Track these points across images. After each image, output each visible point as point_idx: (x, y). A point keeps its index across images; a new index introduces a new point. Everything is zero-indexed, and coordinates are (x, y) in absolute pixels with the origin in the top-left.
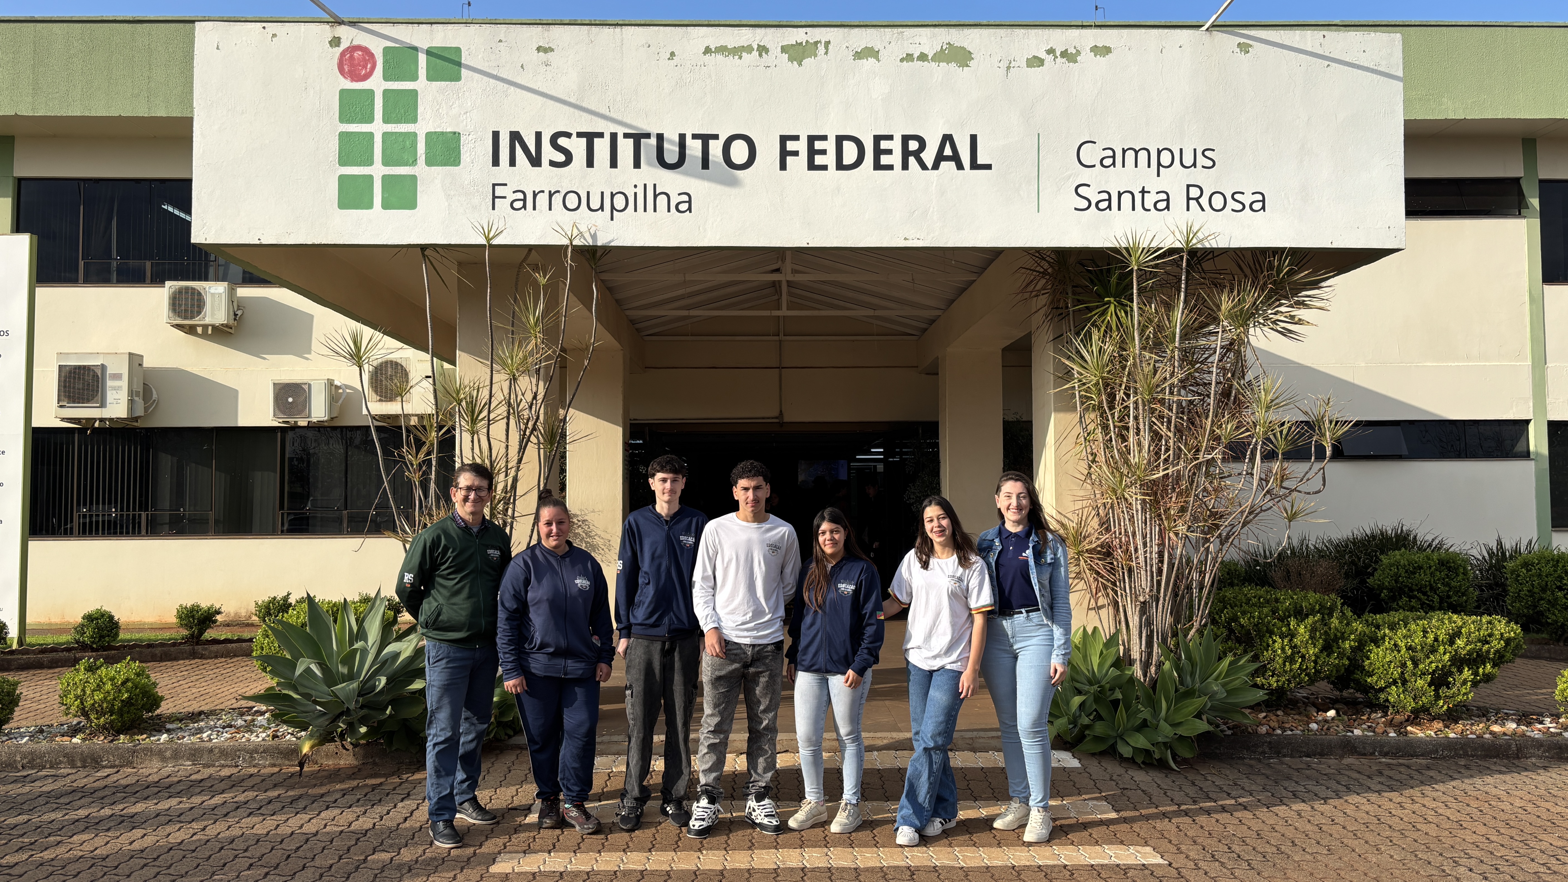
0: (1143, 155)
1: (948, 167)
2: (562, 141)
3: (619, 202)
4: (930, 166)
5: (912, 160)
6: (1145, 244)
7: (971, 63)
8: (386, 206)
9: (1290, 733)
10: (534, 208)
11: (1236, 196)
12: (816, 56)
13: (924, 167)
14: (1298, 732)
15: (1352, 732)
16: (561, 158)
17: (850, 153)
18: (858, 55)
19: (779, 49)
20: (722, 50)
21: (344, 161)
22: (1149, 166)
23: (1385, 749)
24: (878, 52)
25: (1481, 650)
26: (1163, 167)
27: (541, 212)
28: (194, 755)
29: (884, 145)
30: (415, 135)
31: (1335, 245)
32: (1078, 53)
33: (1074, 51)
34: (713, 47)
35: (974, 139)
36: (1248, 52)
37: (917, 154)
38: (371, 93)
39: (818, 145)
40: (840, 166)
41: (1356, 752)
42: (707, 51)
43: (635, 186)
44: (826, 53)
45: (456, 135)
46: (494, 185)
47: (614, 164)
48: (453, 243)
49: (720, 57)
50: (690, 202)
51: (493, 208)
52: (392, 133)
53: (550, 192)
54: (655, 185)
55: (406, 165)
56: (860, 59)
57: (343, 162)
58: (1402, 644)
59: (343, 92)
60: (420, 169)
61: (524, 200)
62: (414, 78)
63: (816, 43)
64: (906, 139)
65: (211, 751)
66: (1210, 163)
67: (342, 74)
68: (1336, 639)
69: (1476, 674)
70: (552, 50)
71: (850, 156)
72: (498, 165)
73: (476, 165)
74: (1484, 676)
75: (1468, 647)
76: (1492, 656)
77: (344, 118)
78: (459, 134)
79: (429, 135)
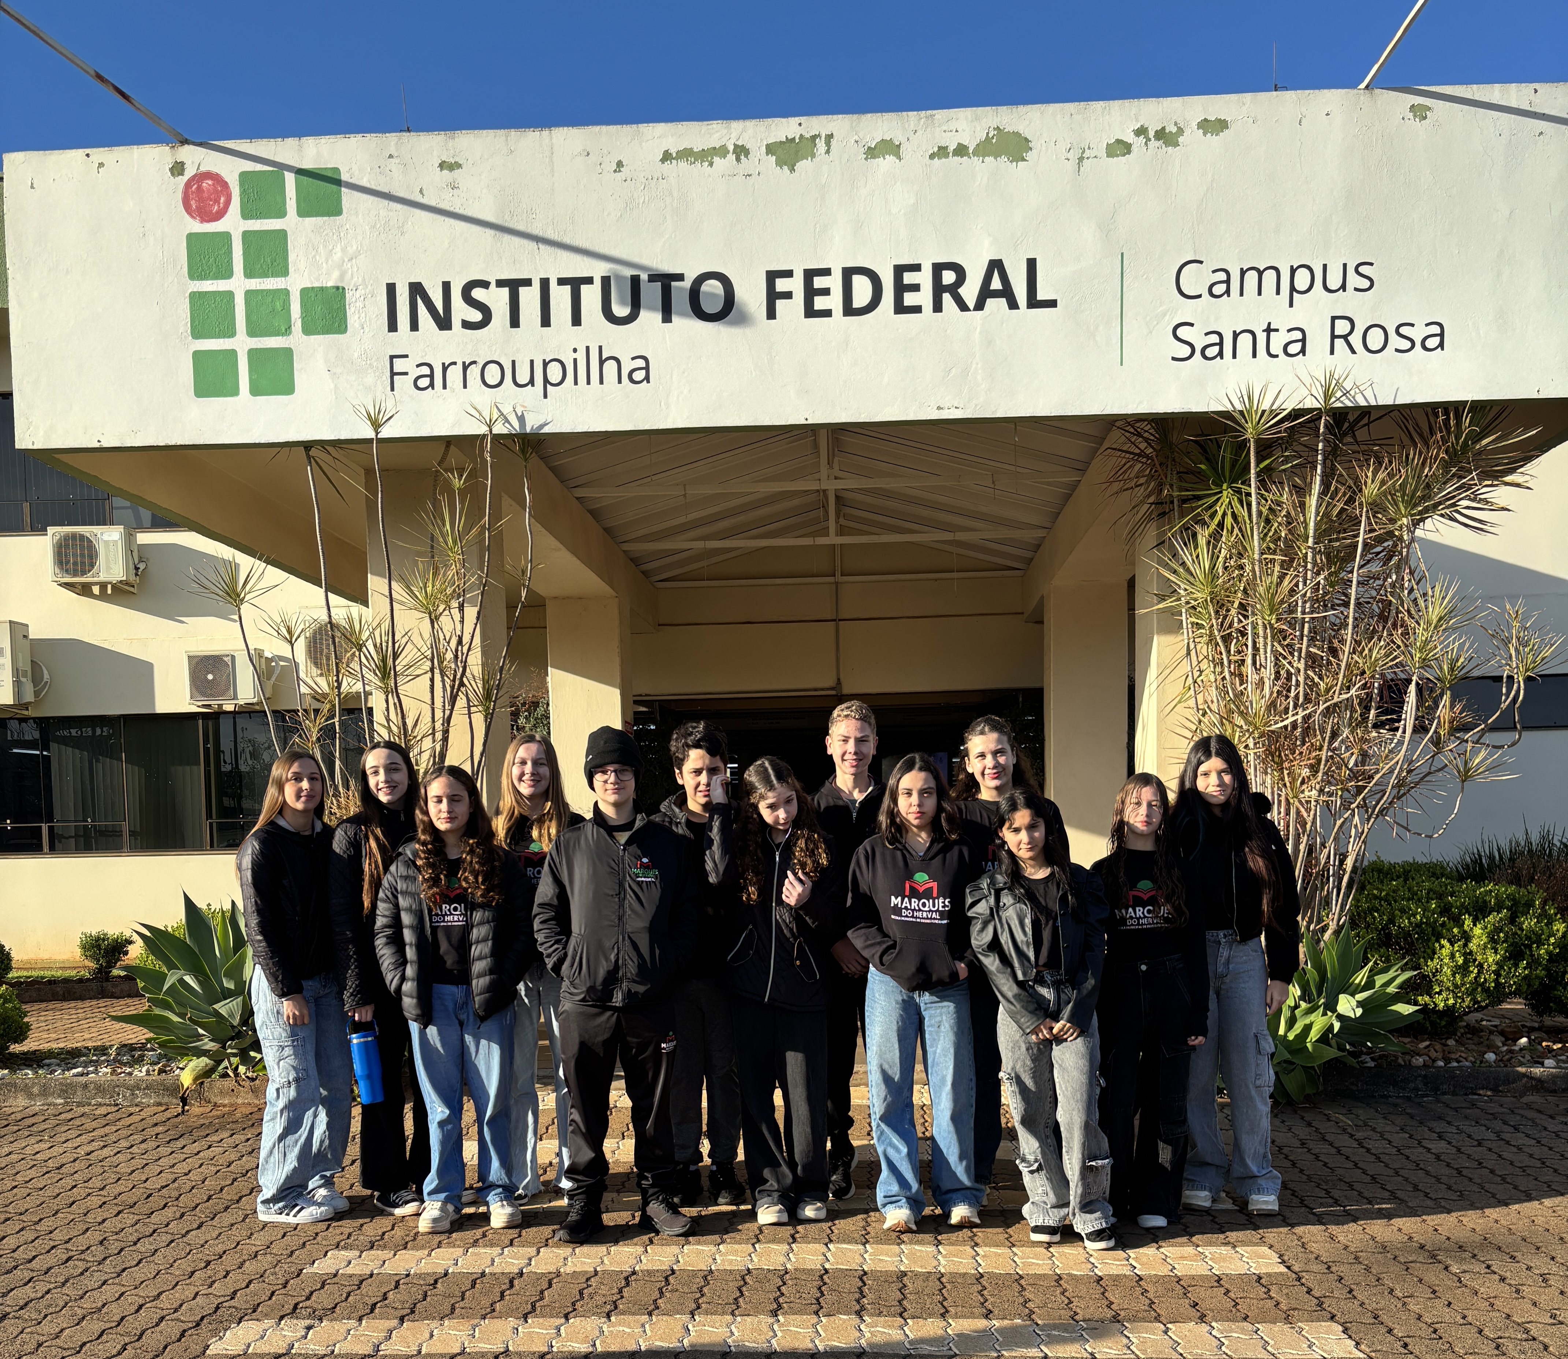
0: (1269, 276)
1: (996, 305)
2: (478, 294)
3: (554, 372)
4: (971, 307)
5: (947, 297)
6: (1265, 403)
7: (1029, 156)
8: (256, 390)
9: (1455, 1064)
10: (445, 387)
11: (1402, 330)
12: (813, 156)
13: (963, 306)
16: (476, 316)
17: (862, 291)
18: (872, 153)
19: (764, 148)
20: (685, 154)
21: (197, 333)
22: (1278, 293)
24: (899, 146)
26: (1299, 292)
27: (454, 391)
29: (909, 278)
30: (287, 292)
31: (1544, 394)
32: (1180, 131)
33: (1174, 130)
34: (673, 152)
35: (1032, 264)
36: (1426, 117)
37: (953, 289)
38: (226, 237)
39: (819, 282)
40: (849, 310)
42: (666, 157)
43: (575, 350)
44: (828, 152)
45: (340, 291)
46: (392, 357)
47: (546, 321)
48: (343, 438)
49: (683, 165)
50: (647, 368)
51: (392, 389)
52: (257, 291)
53: (464, 363)
54: (600, 348)
55: (278, 334)
56: (874, 157)
59: (191, 238)
60: (297, 340)
61: (431, 376)
62: (282, 213)
63: (814, 138)
64: (938, 269)
66: (1367, 284)
67: (189, 213)
70: (459, 166)
71: (861, 298)
72: (396, 330)
73: (367, 330)
77: (195, 274)
78: (344, 289)
79: (305, 292)
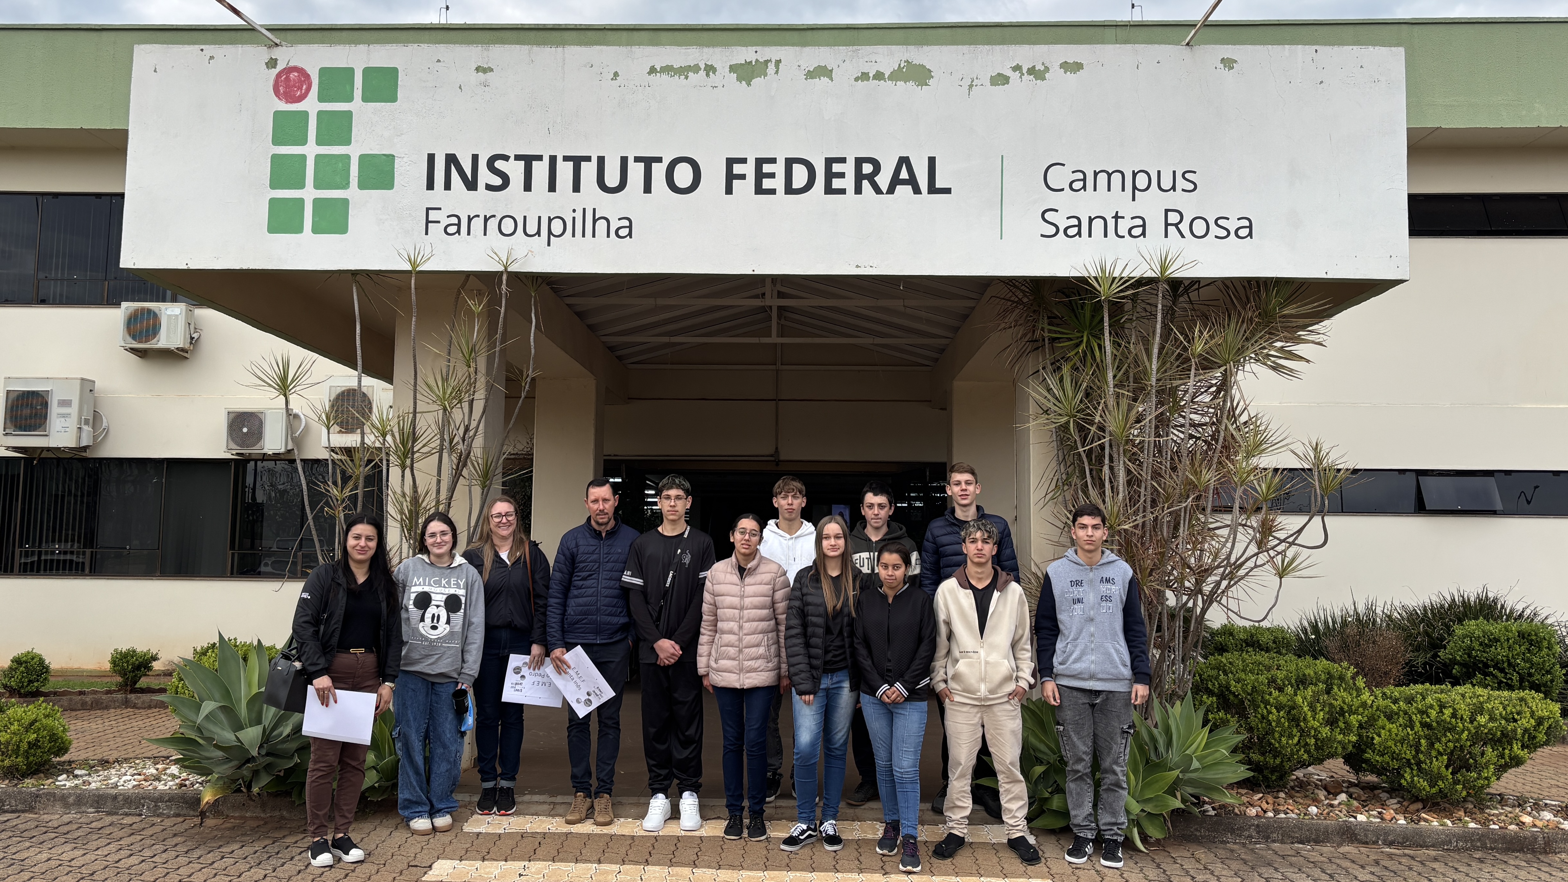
2: (499, 164)
3: (557, 227)
4: (885, 191)
5: (866, 184)
7: (931, 82)
8: (317, 229)
13: (878, 191)
14: (1294, 816)
15: (1356, 818)
16: (498, 181)
22: (1123, 190)
23: (1391, 838)
25: (1506, 728)
26: (1140, 190)
27: (475, 237)
28: (98, 802)
29: (836, 168)
30: (348, 157)
31: (1330, 276)
36: (1233, 67)
37: (871, 178)
38: (305, 115)
39: (767, 168)
40: (789, 190)
41: (1357, 840)
45: (391, 158)
47: (552, 188)
48: (384, 269)
52: (325, 156)
54: (594, 210)
55: (338, 188)
57: (275, 184)
59: (277, 114)
60: (353, 193)
62: (350, 99)
64: (859, 162)
65: (116, 798)
66: (1191, 187)
67: (276, 96)
69: (1501, 756)
70: (491, 70)
71: (799, 180)
72: (433, 189)
73: (410, 188)
74: (1511, 758)
75: (1491, 725)
76: (1519, 736)
77: (278, 140)
78: (394, 156)
79: (363, 158)
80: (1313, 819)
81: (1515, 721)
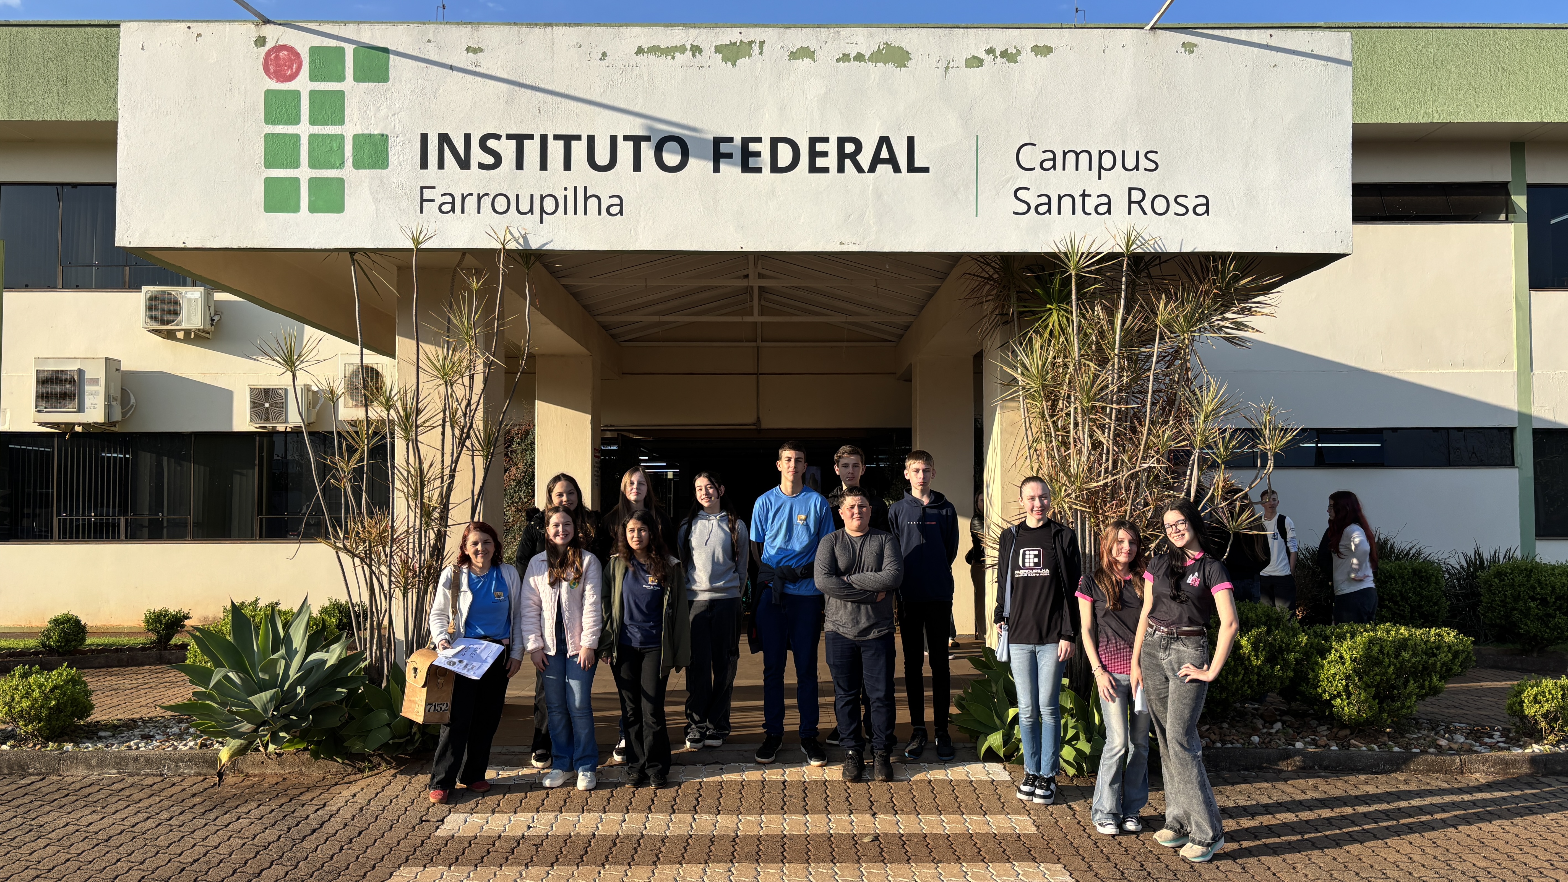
0: (1084, 157)
1: (884, 169)
2: (491, 143)
3: (549, 205)
4: (866, 169)
5: (848, 163)
6: (1084, 249)
7: (909, 64)
8: (314, 208)
9: (1230, 746)
10: (463, 212)
11: (1180, 200)
12: (750, 56)
13: (860, 169)
14: (1239, 745)
15: (1294, 745)
16: (490, 160)
17: (785, 155)
18: (794, 55)
19: (713, 48)
20: (655, 50)
21: (269, 164)
22: (1090, 169)
23: (1326, 763)
24: (813, 52)
25: (1426, 662)
26: (1105, 170)
27: (470, 215)
28: (120, 763)
29: (820, 147)
30: (342, 137)
31: (1280, 250)
32: (1019, 52)
33: (1014, 51)
34: (645, 47)
35: (911, 141)
36: (1193, 52)
37: (853, 157)
38: (297, 94)
39: (753, 147)
40: (775, 169)
42: (640, 51)
43: (566, 189)
44: (761, 53)
45: (384, 137)
46: (422, 188)
47: (544, 166)
48: (381, 247)
49: (652, 57)
50: (621, 205)
51: (422, 212)
52: (318, 135)
53: (479, 195)
54: (585, 188)
55: (333, 168)
56: (795, 59)
58: (1347, 657)
59: (268, 93)
60: (348, 172)
61: (453, 203)
62: (341, 78)
63: (751, 43)
64: (842, 141)
65: (136, 759)
66: (1153, 166)
67: (267, 75)
68: (1281, 651)
69: (1422, 687)
71: (785, 159)
72: (427, 168)
73: (404, 168)
74: (1430, 689)
75: (1414, 660)
76: (1438, 669)
77: (270, 119)
78: (387, 136)
79: (356, 137)
80: (1256, 747)
81: (1435, 655)
